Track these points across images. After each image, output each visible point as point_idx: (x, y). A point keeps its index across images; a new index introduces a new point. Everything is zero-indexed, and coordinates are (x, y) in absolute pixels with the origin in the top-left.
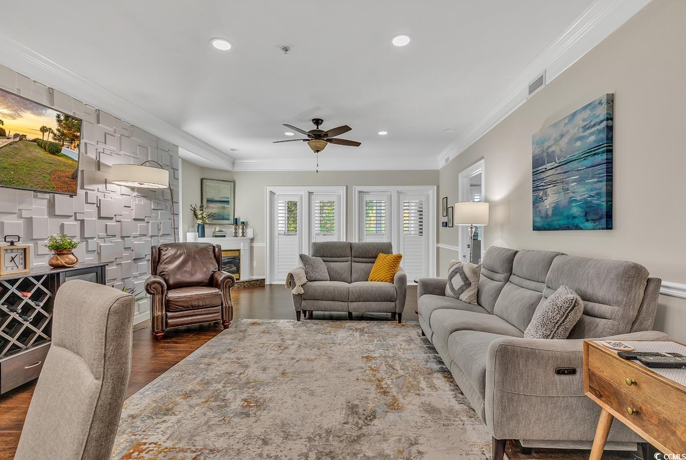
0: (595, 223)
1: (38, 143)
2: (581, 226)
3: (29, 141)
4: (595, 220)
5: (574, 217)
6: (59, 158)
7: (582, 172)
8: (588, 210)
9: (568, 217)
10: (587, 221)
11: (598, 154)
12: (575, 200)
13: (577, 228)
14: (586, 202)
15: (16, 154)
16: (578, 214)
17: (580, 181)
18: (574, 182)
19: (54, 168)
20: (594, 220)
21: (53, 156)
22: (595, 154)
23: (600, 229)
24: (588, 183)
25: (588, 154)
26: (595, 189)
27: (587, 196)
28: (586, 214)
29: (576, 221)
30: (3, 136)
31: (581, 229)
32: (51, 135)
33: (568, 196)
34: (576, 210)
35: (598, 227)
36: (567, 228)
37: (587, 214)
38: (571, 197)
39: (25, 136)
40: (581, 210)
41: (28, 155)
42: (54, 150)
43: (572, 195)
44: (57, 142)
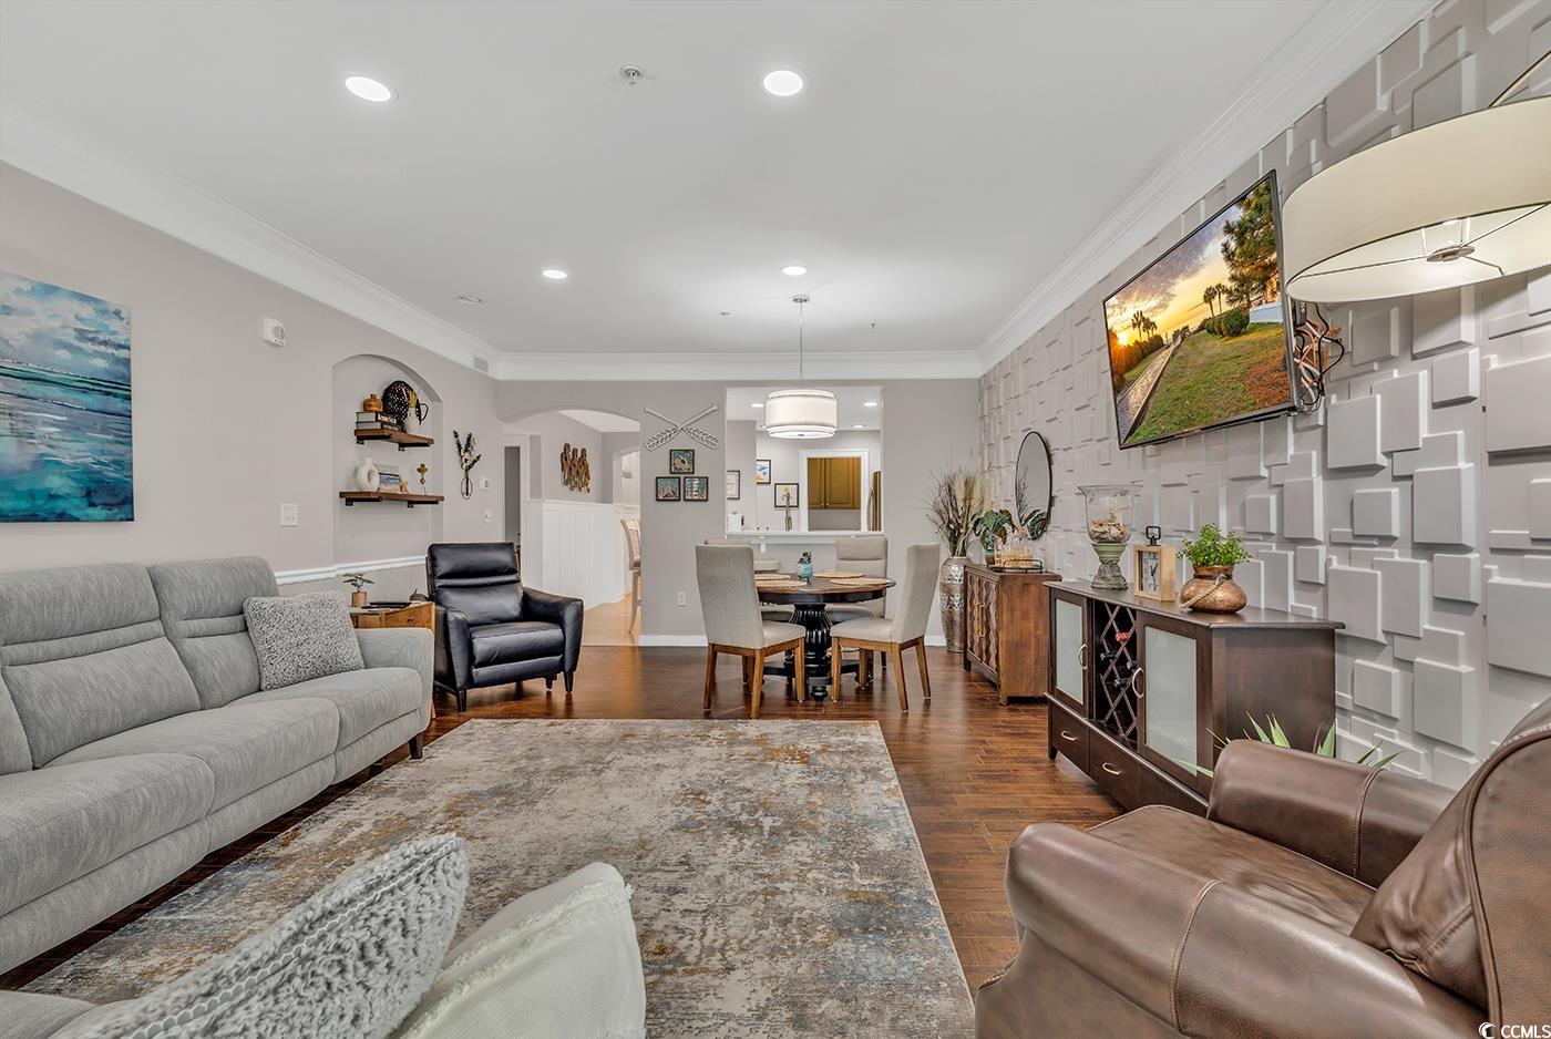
0: (110, 510)
1: (1209, 327)
2: (75, 513)
3: (1195, 332)
4: (112, 505)
5: (53, 497)
6: (1250, 337)
7: (75, 412)
8: (92, 486)
9: (32, 495)
10: (92, 505)
11: (116, 396)
12: (58, 463)
13: (62, 517)
14: (88, 471)
15: (1183, 368)
16: (66, 490)
17: (73, 428)
18: (53, 425)
19: (1245, 362)
20: (107, 506)
21: (1238, 339)
22: (108, 394)
23: (121, 520)
24: (89, 438)
25: (91, 387)
26: (111, 453)
27: (90, 460)
28: (88, 494)
29: (60, 505)
30: (1159, 348)
31: (77, 520)
32: (1224, 296)
33: (32, 451)
34: (56, 482)
35: (118, 517)
36: (32, 517)
37: (93, 494)
38: (42, 455)
39: (1186, 328)
40: (74, 484)
41: (1201, 361)
42: (1236, 325)
43: (43, 449)
44: (1237, 304)
